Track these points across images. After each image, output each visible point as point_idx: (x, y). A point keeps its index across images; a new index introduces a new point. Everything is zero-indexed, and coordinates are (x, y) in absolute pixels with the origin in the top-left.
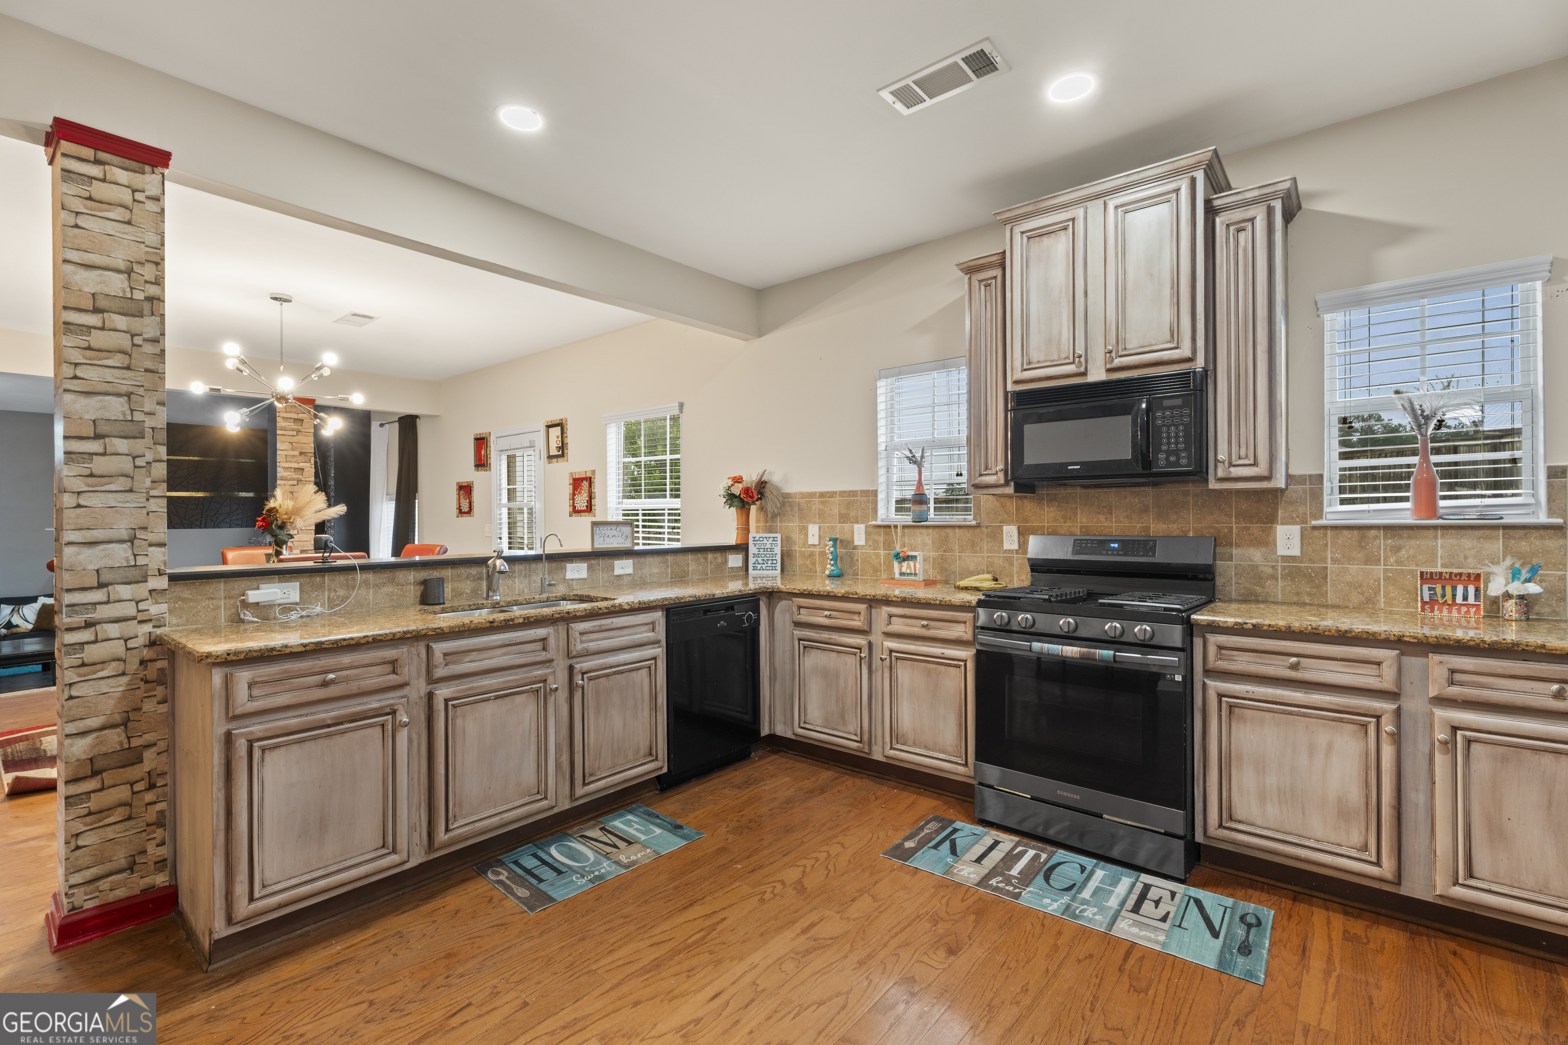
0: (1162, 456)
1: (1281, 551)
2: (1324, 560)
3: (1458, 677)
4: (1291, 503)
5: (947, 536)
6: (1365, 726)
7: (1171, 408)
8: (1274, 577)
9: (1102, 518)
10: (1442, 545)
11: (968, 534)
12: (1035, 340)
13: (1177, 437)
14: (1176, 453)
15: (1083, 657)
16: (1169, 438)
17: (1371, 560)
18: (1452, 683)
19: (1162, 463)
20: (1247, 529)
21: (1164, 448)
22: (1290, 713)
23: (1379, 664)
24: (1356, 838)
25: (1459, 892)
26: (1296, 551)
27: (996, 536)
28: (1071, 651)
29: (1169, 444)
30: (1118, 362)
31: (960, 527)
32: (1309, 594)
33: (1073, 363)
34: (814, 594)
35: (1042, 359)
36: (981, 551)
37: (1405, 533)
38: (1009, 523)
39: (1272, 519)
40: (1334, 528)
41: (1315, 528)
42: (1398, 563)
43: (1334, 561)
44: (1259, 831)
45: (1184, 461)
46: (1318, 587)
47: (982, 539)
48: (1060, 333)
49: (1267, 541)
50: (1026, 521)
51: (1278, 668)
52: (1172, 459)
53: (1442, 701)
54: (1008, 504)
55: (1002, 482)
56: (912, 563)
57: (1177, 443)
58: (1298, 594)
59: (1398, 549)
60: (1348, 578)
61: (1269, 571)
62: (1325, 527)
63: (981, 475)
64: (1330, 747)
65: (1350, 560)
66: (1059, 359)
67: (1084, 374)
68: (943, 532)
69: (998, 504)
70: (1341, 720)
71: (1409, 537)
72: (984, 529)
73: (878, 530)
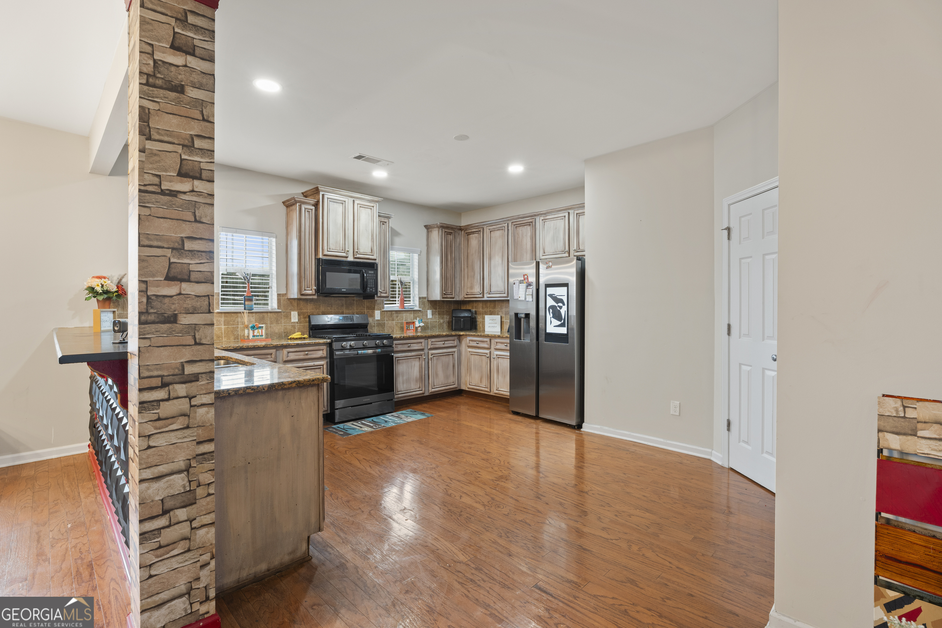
0: (368, 288)
1: (376, 318)
2: (384, 320)
3: (433, 343)
4: (378, 304)
5: (263, 317)
6: (420, 358)
7: (371, 274)
8: (374, 326)
9: (329, 308)
10: (404, 315)
11: (275, 316)
12: (331, 241)
13: (372, 283)
14: (372, 288)
15: (374, 353)
16: (370, 283)
17: (393, 320)
18: (432, 345)
19: (368, 291)
20: (369, 312)
21: (369, 286)
22: (408, 359)
23: (422, 343)
24: (418, 386)
25: (433, 390)
26: (379, 318)
27: (288, 316)
28: (370, 351)
29: (370, 285)
30: (358, 256)
31: (270, 312)
32: (382, 331)
33: (345, 253)
34: (244, 348)
35: (334, 248)
36: (281, 323)
37: (399, 312)
38: (294, 310)
39: (374, 309)
40: (387, 311)
41: (383, 311)
42: (398, 320)
43: (387, 320)
44: (403, 392)
45: (374, 291)
46: (383, 328)
47: (281, 318)
48: (340, 241)
49: (373, 316)
50: (301, 309)
51: (405, 348)
52: (371, 290)
53: (431, 349)
54: (293, 302)
55: (314, 293)
56: (260, 330)
57: (372, 285)
58: (379, 331)
59: (397, 317)
60: (389, 325)
61: (373, 324)
62: (385, 311)
63: (305, 290)
64: (414, 364)
65: (389, 320)
66: (340, 250)
67: (347, 257)
68: (261, 315)
69: (289, 302)
70: (416, 358)
71: (400, 314)
72: (283, 313)
73: (220, 315)
